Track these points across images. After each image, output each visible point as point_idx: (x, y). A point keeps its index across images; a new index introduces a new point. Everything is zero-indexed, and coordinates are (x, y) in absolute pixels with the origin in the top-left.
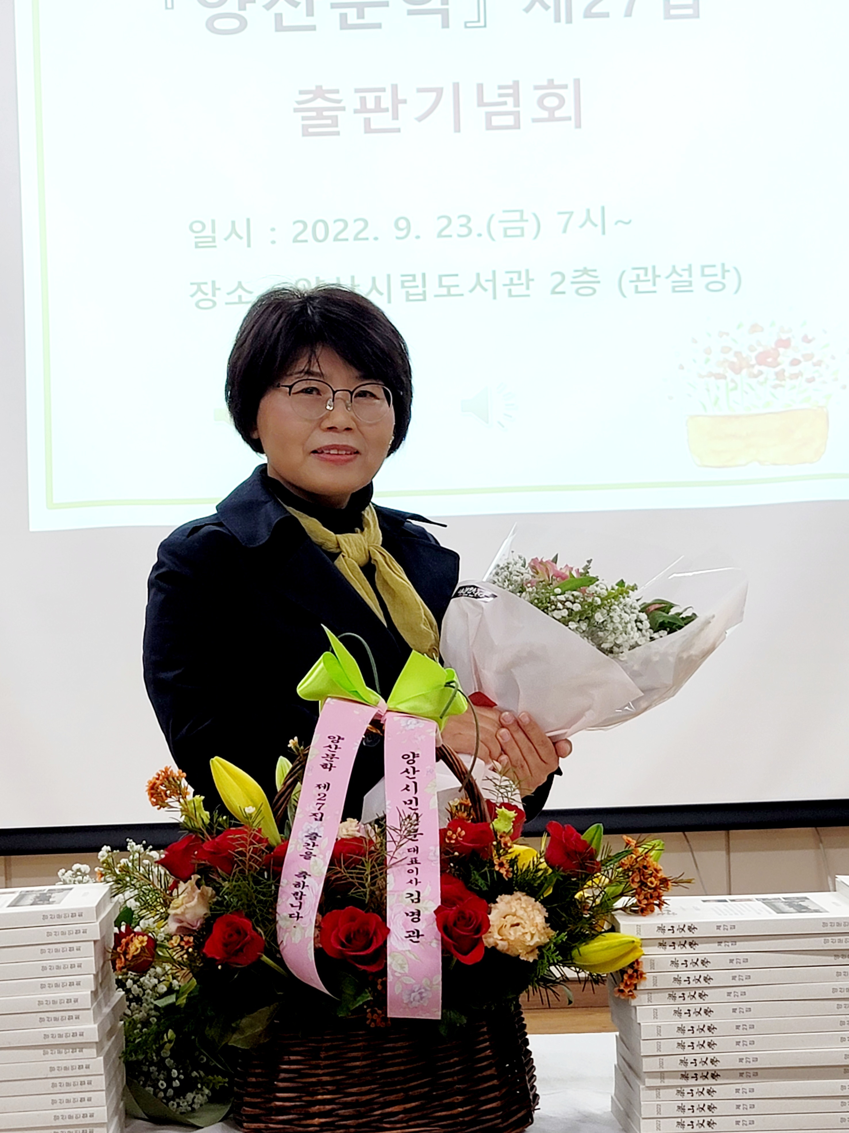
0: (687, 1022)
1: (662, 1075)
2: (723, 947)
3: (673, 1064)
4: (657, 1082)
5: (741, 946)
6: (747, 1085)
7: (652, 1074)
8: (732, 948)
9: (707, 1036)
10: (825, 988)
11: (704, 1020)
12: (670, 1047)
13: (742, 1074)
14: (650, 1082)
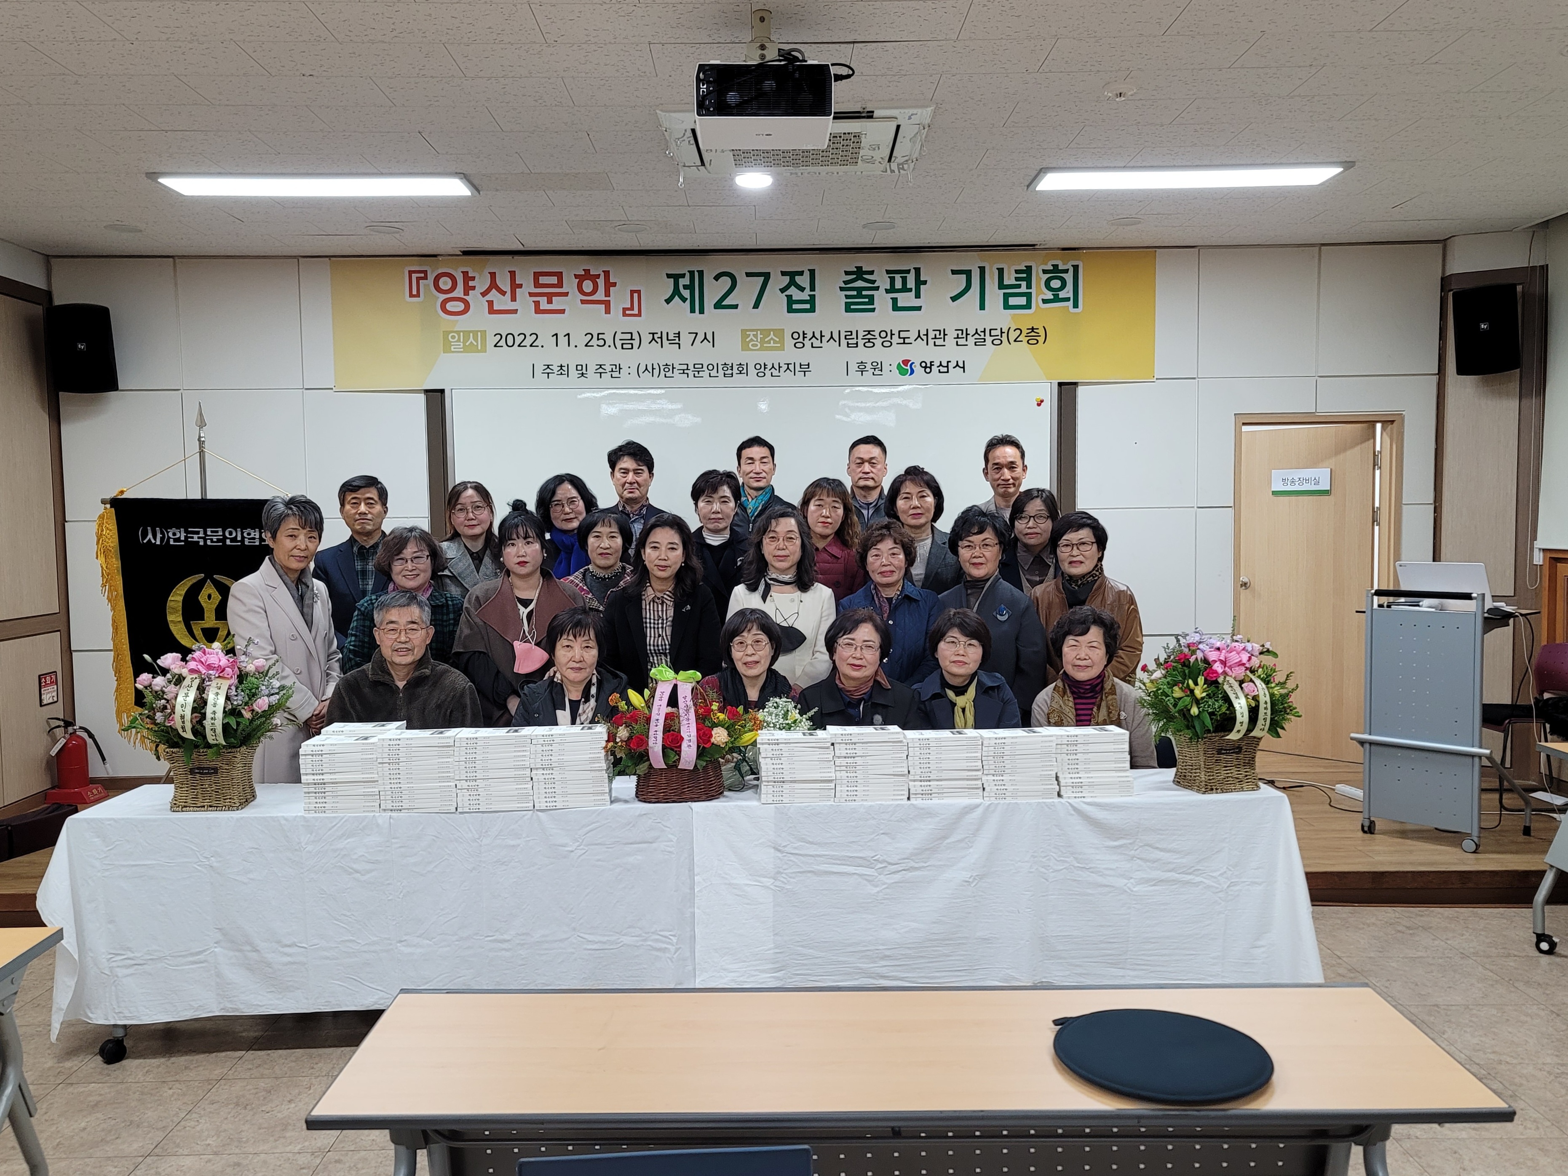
0: (775, 767)
1: (768, 782)
2: (787, 745)
3: (771, 779)
4: (767, 784)
5: (792, 745)
6: (793, 785)
7: (765, 781)
8: (788, 745)
9: (781, 771)
10: (815, 758)
11: (780, 766)
12: (770, 773)
13: (791, 782)
14: (764, 783)
